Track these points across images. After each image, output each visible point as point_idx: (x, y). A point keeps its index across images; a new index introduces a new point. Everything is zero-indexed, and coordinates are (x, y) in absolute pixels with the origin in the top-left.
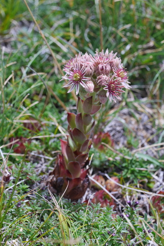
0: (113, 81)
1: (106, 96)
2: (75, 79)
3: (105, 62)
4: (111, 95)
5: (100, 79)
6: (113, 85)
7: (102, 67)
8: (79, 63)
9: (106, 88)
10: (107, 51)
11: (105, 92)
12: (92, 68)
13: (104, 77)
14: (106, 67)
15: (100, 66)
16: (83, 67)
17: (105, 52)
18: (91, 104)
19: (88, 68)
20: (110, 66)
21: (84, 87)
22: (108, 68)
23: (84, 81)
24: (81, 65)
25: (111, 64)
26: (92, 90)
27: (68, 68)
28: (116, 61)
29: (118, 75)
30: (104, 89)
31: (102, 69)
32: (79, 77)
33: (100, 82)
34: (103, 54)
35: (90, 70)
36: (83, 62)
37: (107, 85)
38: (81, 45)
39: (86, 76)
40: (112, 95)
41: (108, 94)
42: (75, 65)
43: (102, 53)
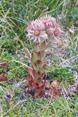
0: (55, 30)
5: (49, 30)
9: (54, 35)
15: (47, 24)
18: (45, 45)
22: (52, 24)
23: (41, 34)
24: (38, 26)
26: (47, 38)
29: (57, 27)
32: (38, 33)
34: (45, 17)
41: (55, 38)
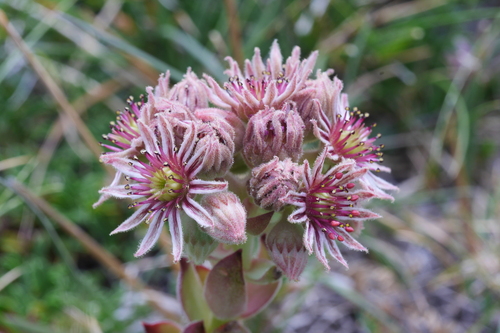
0: (321, 177)
1: (301, 247)
2: (157, 193)
3: (277, 99)
4: (322, 237)
5: (267, 176)
6: (325, 195)
7: (269, 124)
8: (167, 120)
9: (300, 216)
10: (275, 52)
11: (298, 231)
12: (227, 136)
13: (284, 167)
14: (284, 124)
15: (259, 122)
16: (187, 137)
17: (265, 55)
18: (240, 281)
19: (211, 141)
20: (300, 112)
21: (202, 222)
22: (295, 126)
23: (198, 198)
24: (179, 132)
25: (302, 103)
26: (241, 232)
27: (122, 147)
28: (320, 90)
29: (340, 149)
30: (291, 219)
31: (270, 133)
32: (175, 185)
33: (269, 192)
34: (262, 67)
35: (221, 148)
36: (182, 117)
37: (303, 199)
38: (148, 23)
39: (204, 174)
40: (329, 237)
41: (309, 238)
42: (151, 130)
43: (255, 63)
